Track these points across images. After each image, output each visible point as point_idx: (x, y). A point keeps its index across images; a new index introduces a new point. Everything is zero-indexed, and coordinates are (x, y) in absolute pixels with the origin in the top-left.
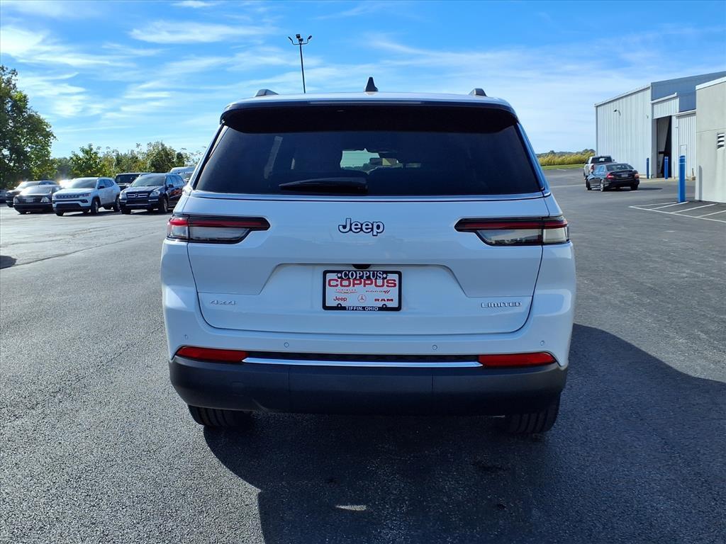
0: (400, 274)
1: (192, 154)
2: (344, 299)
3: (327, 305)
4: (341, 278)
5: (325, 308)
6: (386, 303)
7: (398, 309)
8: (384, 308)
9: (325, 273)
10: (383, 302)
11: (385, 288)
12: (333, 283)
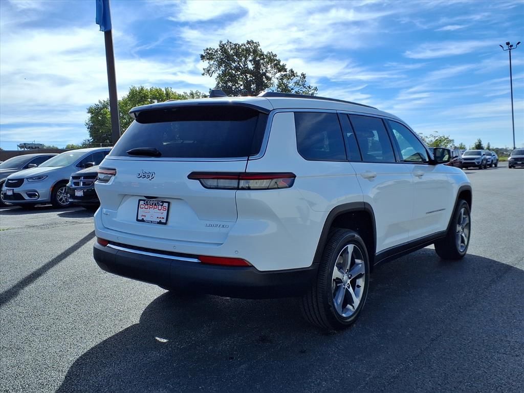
0: (169, 203)
1: (427, 137)
2: (145, 216)
3: (139, 219)
4: (144, 203)
5: (138, 220)
6: (161, 220)
7: (165, 224)
8: (160, 223)
9: (140, 200)
10: (160, 219)
11: (162, 211)
12: (142, 206)
